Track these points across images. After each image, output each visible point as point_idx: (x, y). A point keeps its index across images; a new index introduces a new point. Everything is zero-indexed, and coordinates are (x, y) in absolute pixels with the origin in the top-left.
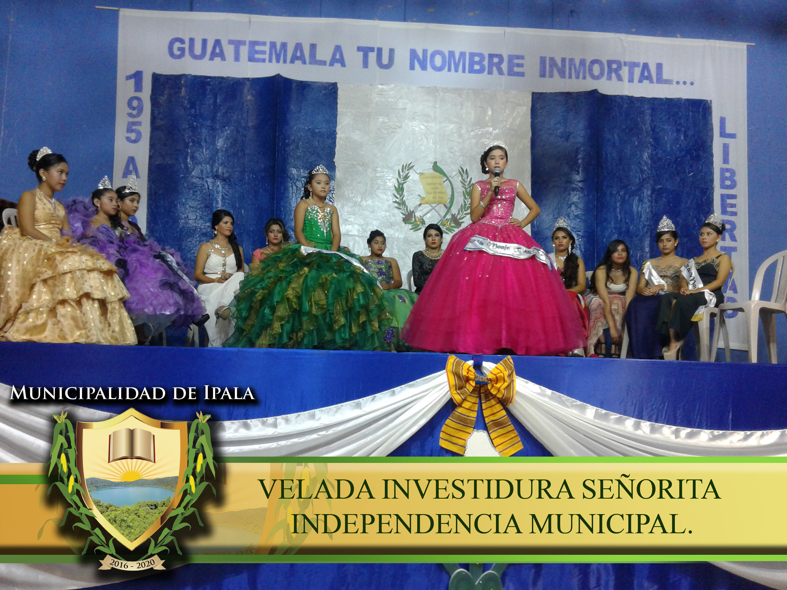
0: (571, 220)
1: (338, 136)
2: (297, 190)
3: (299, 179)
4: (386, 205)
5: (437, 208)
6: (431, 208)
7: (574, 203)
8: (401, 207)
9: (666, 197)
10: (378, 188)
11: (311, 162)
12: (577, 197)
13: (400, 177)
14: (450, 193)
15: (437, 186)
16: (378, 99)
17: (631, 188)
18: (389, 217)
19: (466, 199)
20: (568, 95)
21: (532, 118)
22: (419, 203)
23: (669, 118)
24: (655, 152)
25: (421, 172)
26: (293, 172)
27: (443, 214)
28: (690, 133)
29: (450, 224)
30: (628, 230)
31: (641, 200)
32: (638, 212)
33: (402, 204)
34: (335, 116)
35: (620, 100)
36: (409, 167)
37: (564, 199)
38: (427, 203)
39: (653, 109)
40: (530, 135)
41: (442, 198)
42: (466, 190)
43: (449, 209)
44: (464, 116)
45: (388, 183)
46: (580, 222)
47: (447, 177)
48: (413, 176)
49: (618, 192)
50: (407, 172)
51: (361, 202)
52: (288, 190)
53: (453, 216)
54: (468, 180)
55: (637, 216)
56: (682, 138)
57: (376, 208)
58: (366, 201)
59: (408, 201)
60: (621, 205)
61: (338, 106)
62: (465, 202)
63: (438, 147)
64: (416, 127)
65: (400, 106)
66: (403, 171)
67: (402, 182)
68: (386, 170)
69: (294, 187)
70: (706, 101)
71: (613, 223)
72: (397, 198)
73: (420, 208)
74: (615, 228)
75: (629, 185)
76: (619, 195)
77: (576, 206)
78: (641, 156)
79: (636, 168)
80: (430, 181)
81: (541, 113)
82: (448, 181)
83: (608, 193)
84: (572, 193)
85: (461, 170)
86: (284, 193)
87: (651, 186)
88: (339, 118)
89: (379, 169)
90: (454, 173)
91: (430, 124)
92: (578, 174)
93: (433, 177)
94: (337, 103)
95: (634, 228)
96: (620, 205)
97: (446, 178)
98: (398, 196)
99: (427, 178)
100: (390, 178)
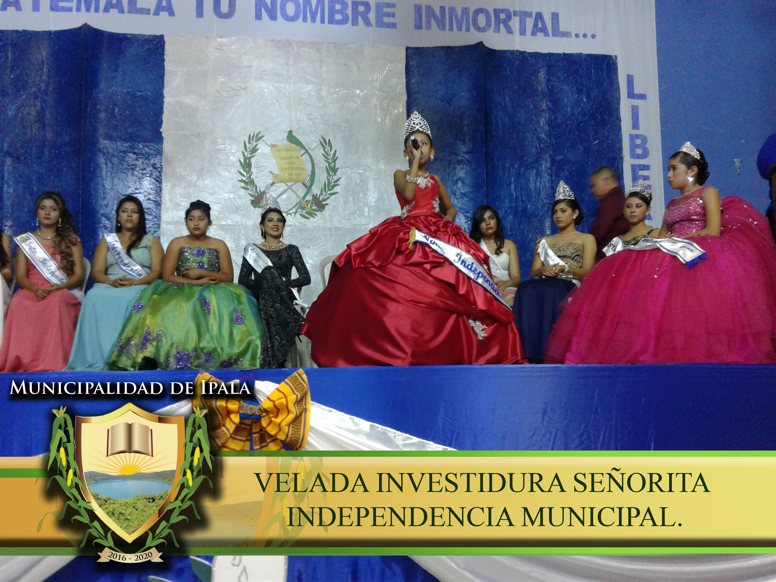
0: (457, 199)
1: (166, 100)
2: (113, 167)
3: (116, 154)
4: (230, 185)
5: (294, 188)
6: (286, 187)
7: (460, 179)
8: (249, 187)
9: (568, 170)
10: (219, 164)
11: (131, 134)
12: (464, 171)
13: (246, 150)
14: (311, 169)
15: (294, 160)
16: (216, 55)
17: (527, 160)
18: (234, 200)
19: (330, 176)
20: (448, 50)
21: (407, 78)
22: (271, 181)
23: (568, 77)
24: (553, 117)
25: (273, 144)
26: (107, 145)
27: (302, 195)
28: (594, 94)
29: (311, 207)
30: (525, 209)
31: (538, 174)
32: (535, 189)
33: (249, 183)
34: (161, 76)
35: (511, 57)
36: (258, 137)
37: (449, 174)
38: (281, 182)
39: (550, 67)
40: (405, 97)
41: (300, 175)
42: (329, 165)
43: (309, 189)
44: (324, 75)
45: (231, 158)
46: (468, 201)
47: (306, 149)
48: (263, 148)
49: (512, 165)
50: (254, 144)
51: (197, 181)
52: (101, 168)
53: (315, 197)
54: (332, 152)
55: (536, 192)
56: (585, 100)
57: (216, 189)
58: (203, 180)
59: (258, 179)
60: (516, 180)
61: (166, 64)
62: (328, 179)
63: (293, 112)
64: (264, 88)
65: (245, 63)
66: (249, 143)
67: (249, 156)
68: (228, 142)
69: (109, 165)
70: (610, 57)
71: (507, 201)
72: (244, 176)
73: (273, 188)
74: (510, 208)
75: (524, 156)
76: (514, 168)
77: (463, 182)
78: (538, 122)
79: (532, 135)
80: (284, 154)
81: (418, 71)
82: (306, 154)
83: (500, 167)
84: (458, 167)
85: (322, 140)
86: (94, 173)
87: (550, 156)
88: (167, 78)
89: (219, 140)
90: (314, 145)
91: (282, 85)
92: (464, 144)
93: (288, 150)
94: (163, 60)
95: (533, 207)
96: (514, 181)
97: (304, 151)
98: (245, 174)
99: (279, 150)
100: (233, 151)
